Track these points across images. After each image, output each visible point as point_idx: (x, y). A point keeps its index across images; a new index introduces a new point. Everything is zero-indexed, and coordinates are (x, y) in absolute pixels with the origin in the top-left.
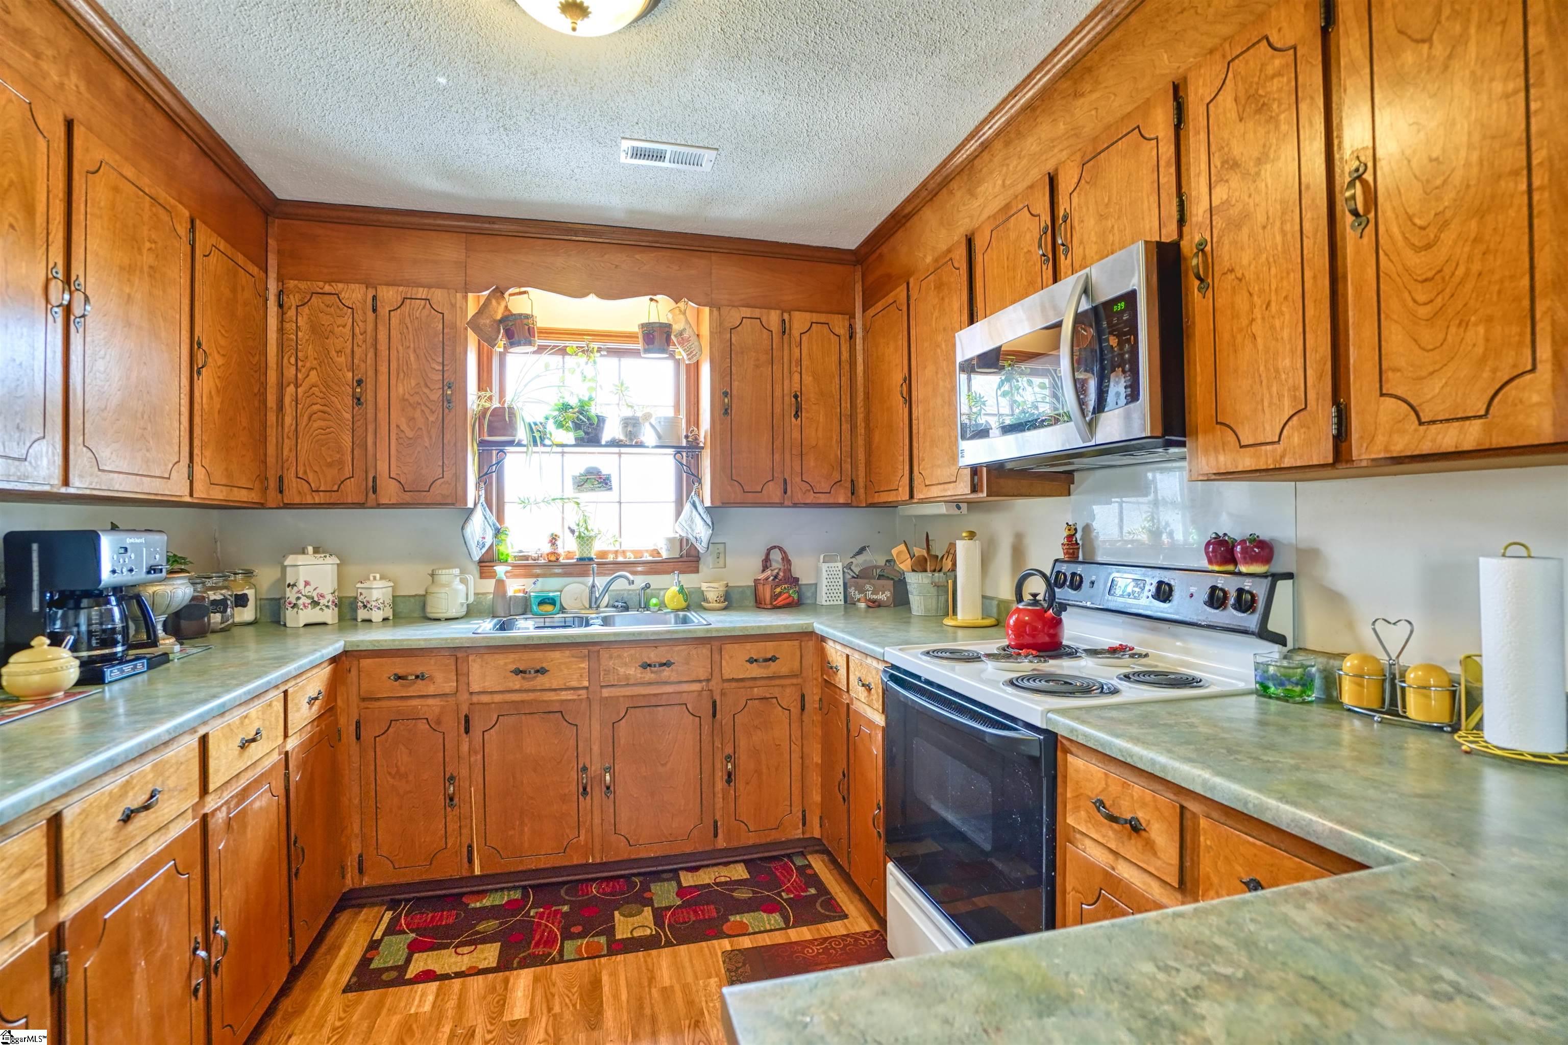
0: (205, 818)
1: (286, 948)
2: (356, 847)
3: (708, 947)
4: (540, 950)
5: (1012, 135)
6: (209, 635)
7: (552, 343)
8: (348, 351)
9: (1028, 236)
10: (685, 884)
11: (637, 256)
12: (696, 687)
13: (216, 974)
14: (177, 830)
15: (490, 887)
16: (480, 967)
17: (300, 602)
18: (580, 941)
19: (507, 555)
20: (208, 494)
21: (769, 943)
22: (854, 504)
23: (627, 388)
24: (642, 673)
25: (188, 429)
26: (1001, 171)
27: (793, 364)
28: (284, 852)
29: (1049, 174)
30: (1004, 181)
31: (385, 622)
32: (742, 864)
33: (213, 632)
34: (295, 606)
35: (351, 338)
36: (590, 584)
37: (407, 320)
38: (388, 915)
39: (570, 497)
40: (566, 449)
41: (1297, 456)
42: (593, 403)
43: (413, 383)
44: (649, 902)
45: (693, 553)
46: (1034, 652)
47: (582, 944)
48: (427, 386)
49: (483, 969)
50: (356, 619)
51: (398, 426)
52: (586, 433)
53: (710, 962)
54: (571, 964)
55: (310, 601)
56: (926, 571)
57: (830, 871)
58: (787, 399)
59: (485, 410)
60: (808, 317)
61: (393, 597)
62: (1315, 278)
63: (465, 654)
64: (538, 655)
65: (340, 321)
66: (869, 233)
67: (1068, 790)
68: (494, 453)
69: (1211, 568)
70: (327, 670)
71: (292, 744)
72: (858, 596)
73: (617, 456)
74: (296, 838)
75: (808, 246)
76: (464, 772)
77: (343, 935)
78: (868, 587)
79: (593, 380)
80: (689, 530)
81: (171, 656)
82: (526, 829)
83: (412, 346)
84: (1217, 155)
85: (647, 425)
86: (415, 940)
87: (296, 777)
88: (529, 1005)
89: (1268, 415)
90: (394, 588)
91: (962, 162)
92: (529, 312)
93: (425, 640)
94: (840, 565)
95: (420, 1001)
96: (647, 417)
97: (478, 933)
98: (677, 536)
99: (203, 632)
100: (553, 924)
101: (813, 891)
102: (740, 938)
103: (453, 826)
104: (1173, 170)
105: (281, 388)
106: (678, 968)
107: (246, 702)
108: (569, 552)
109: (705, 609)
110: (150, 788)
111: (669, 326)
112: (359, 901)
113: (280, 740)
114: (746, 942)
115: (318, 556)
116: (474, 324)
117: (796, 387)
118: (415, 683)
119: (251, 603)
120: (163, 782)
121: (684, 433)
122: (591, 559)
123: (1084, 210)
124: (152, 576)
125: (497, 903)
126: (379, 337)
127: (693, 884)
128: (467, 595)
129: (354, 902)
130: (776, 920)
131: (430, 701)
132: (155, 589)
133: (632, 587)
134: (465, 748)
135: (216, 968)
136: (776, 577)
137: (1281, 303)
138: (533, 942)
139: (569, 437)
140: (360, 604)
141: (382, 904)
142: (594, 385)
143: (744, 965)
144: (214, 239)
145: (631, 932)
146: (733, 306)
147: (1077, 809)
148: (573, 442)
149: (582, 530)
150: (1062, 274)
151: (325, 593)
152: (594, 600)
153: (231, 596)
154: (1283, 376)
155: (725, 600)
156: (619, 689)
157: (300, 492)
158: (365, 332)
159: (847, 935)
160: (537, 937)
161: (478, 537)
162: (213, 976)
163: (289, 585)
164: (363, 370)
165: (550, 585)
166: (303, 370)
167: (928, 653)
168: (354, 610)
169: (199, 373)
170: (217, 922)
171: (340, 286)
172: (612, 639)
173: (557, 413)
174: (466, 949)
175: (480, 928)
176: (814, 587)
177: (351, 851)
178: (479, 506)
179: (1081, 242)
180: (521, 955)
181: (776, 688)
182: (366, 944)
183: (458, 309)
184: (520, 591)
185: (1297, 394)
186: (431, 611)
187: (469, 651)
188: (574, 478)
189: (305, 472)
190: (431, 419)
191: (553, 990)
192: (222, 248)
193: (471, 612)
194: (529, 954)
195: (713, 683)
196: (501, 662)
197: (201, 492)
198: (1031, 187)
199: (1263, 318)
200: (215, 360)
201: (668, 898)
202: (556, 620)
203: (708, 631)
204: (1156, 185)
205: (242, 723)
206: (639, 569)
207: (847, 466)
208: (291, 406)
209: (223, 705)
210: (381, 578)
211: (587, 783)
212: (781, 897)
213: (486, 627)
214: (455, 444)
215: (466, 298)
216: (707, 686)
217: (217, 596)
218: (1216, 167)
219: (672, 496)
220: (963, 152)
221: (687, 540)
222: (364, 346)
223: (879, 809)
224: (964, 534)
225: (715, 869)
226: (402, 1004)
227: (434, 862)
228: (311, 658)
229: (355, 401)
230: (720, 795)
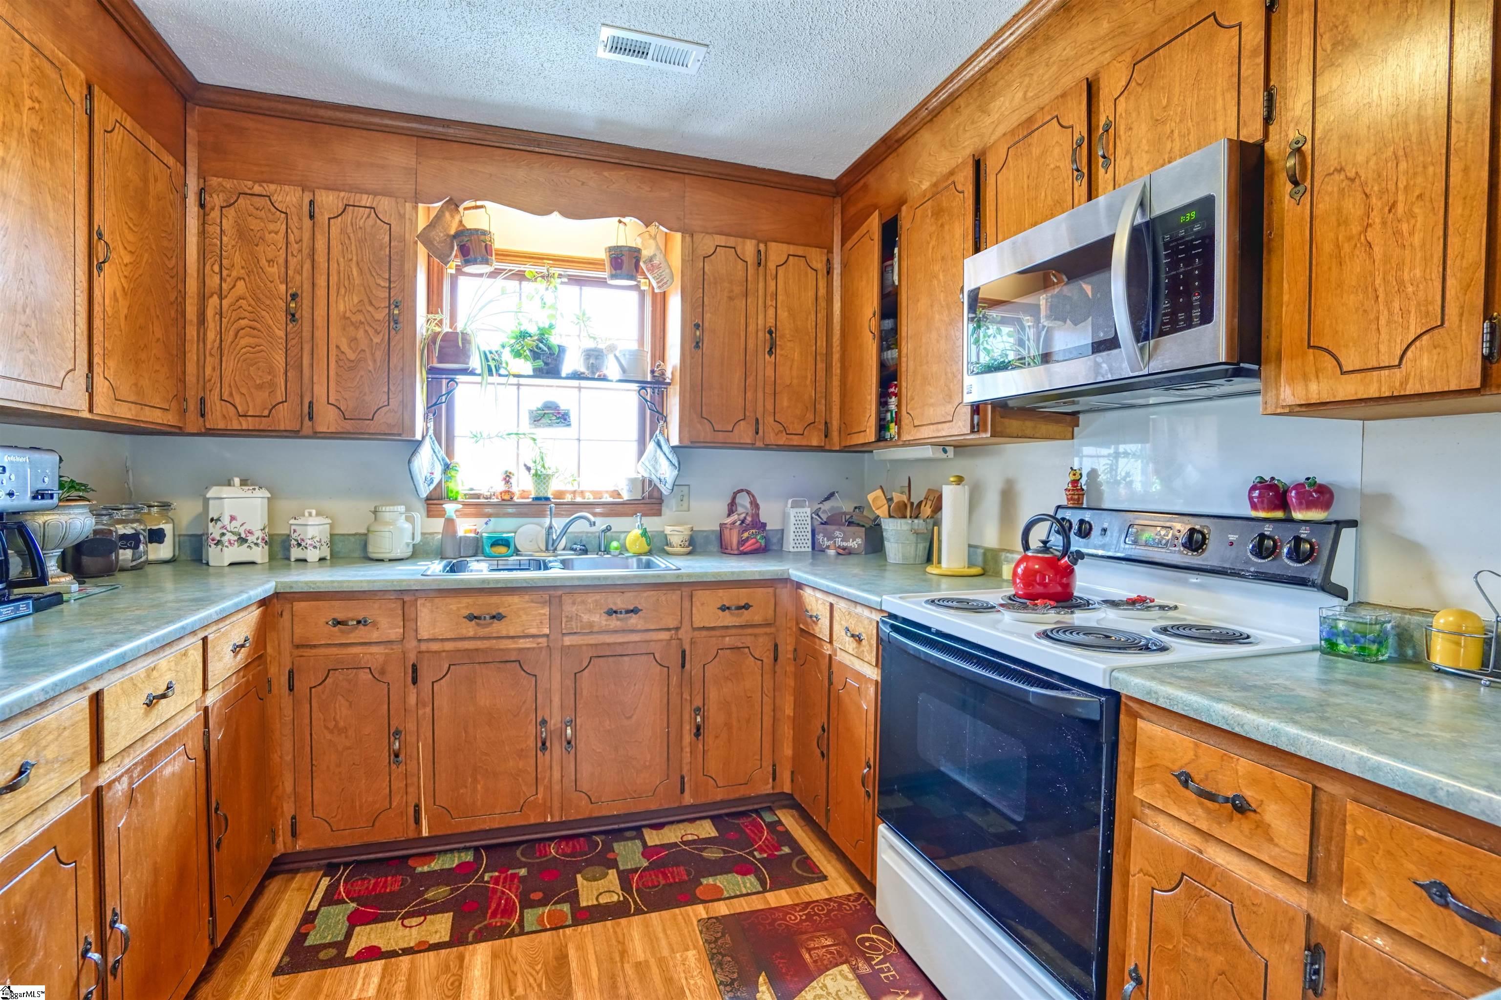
0: (98, 793)
1: (206, 932)
2: (288, 809)
3: (681, 914)
4: (497, 921)
5: (1039, 41)
6: (116, 573)
7: (509, 266)
8: (281, 261)
9: (1057, 150)
10: (650, 843)
11: (606, 174)
12: (665, 635)
13: (115, 976)
14: (59, 811)
15: (438, 848)
16: (431, 942)
17: (225, 539)
18: (540, 910)
19: (457, 492)
20: (113, 411)
21: (747, 909)
22: (827, 447)
23: (589, 318)
24: (607, 620)
25: (86, 333)
26: (1021, 83)
27: (768, 298)
28: (203, 821)
29: (1087, 79)
30: (1025, 93)
31: (322, 562)
32: (709, 820)
33: (123, 570)
34: (218, 543)
35: (284, 247)
36: (547, 524)
37: (350, 230)
38: (325, 882)
39: (526, 432)
40: (522, 381)
41: (1426, 381)
42: (553, 332)
43: (356, 300)
44: (614, 864)
45: (656, 494)
46: (1052, 603)
47: (543, 913)
48: (371, 303)
49: (435, 944)
50: (288, 559)
51: (337, 347)
52: (546, 364)
53: (686, 931)
54: (534, 936)
55: (236, 538)
56: (905, 517)
57: (801, 827)
58: (761, 334)
59: (436, 334)
60: (785, 249)
61: (331, 535)
62: (1466, 170)
63: (413, 598)
64: (494, 599)
65: (271, 226)
66: (853, 161)
67: (1137, 759)
68: (444, 382)
69: (1254, 514)
70: (255, 614)
71: (212, 698)
72: (827, 543)
73: (576, 390)
74: (218, 804)
75: (787, 173)
76: (411, 726)
77: (273, 906)
78: (837, 533)
79: (554, 307)
80: (653, 471)
81: (65, 597)
82: (479, 787)
83: (355, 259)
84: (1326, 37)
85: (611, 357)
86: (356, 911)
87: (217, 735)
88: (488, 986)
89: (1384, 336)
90: (332, 526)
91: (973, 76)
92: (487, 228)
93: (369, 582)
94: (808, 510)
95: (364, 984)
96: (612, 348)
97: (427, 901)
98: (640, 476)
99: (110, 570)
100: (510, 890)
101: (786, 850)
102: (716, 904)
103: (398, 784)
104: (1261, 59)
105: (203, 299)
106: (652, 940)
107: (153, 652)
108: (524, 491)
109: (668, 553)
110: (18, 762)
111: (638, 251)
112: (291, 866)
113: (198, 694)
114: (722, 909)
115: (246, 488)
116: (425, 237)
117: (771, 322)
118: (356, 628)
119: (169, 539)
120: (37, 753)
121: (649, 369)
122: (547, 499)
123: (1134, 115)
124: (39, 502)
125: (447, 866)
126: (316, 246)
127: (658, 843)
128: (413, 534)
129: (286, 867)
130: (751, 883)
131: (374, 649)
132: (46, 518)
133: (593, 529)
134: (412, 699)
135: (114, 968)
136: (743, 522)
137: (1413, 204)
138: (490, 911)
139: (526, 367)
140: (293, 542)
141: (318, 869)
142: (554, 312)
143: (723, 935)
144: (118, 114)
145: (597, 899)
146: (707, 233)
147: (1149, 781)
148: (531, 373)
149: (539, 467)
150: (1100, 190)
151: (254, 530)
152: (551, 542)
153: (144, 530)
154: (1410, 289)
155: (690, 545)
156: (582, 637)
157: (224, 416)
158: (301, 240)
159: (830, 900)
160: (493, 906)
161: (425, 472)
162: (110, 978)
163: (212, 520)
164: (298, 283)
165: (503, 526)
166: (229, 279)
167: (933, 601)
168: (287, 548)
169: (100, 269)
170: (115, 914)
171: (272, 187)
172: (577, 583)
173: (513, 341)
174: (415, 921)
175: (429, 895)
176: (780, 533)
177: (283, 812)
178: (428, 438)
179: (1128, 152)
180: (476, 927)
181: (749, 637)
182: (300, 916)
183: (407, 222)
184: (471, 531)
185: (1431, 308)
186: (374, 551)
187: (418, 594)
188: (531, 412)
189: (231, 394)
190: (376, 340)
191: (515, 968)
192: (128, 126)
193: (417, 553)
194: (485, 926)
195: (682, 634)
196: (454, 607)
197: (103, 408)
198: (1064, 95)
199: (1384, 223)
200: (121, 256)
201: (633, 859)
202: (510, 562)
203: (678, 576)
204: (1236, 80)
205: (148, 676)
206: (598, 510)
207: (821, 407)
208: (214, 321)
209: (123, 655)
210: (318, 514)
211: (545, 739)
212: (754, 857)
213: (436, 567)
214: (402, 370)
215: (416, 208)
216: (676, 634)
217: (128, 531)
218: (1324, 50)
219: (634, 434)
220: (975, 63)
221: (650, 482)
222: (299, 257)
223: (869, 767)
224: (952, 479)
225: (681, 826)
226: (342, 989)
227: (377, 824)
228: (236, 600)
229: (289, 317)
230: (688, 750)
